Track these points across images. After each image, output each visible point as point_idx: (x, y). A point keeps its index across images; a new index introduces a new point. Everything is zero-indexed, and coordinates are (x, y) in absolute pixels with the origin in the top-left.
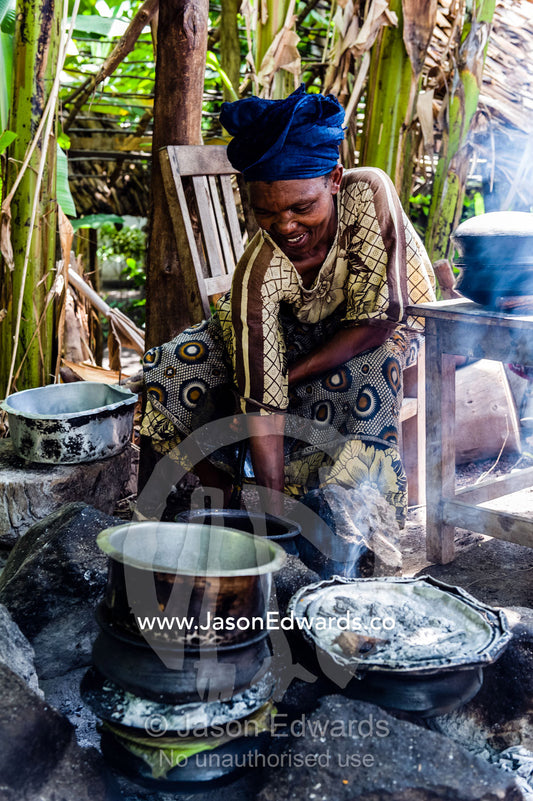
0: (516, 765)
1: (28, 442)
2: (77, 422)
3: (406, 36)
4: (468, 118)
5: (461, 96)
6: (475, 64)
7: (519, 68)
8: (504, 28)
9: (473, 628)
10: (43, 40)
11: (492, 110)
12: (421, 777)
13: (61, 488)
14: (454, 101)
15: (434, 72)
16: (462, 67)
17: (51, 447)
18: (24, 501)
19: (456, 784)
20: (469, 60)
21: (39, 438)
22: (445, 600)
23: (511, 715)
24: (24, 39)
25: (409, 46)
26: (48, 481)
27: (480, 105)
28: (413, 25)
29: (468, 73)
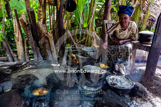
0: (133, 103)
1: (84, 53)
2: (90, 52)
3: (141, 6)
4: (148, 17)
5: (147, 14)
6: (150, 10)
7: (157, 10)
8: (156, 4)
9: (129, 84)
10: (93, 6)
11: (152, 16)
12: (117, 102)
13: (87, 59)
14: (146, 14)
15: (144, 11)
16: (148, 10)
17: (87, 54)
18: (83, 60)
19: (121, 104)
20: (149, 9)
21: (86, 53)
22: (127, 80)
23: (133, 96)
24: (91, 6)
25: (141, 7)
26: (86, 58)
27: (150, 15)
28: (142, 4)
29: (149, 11)
